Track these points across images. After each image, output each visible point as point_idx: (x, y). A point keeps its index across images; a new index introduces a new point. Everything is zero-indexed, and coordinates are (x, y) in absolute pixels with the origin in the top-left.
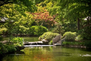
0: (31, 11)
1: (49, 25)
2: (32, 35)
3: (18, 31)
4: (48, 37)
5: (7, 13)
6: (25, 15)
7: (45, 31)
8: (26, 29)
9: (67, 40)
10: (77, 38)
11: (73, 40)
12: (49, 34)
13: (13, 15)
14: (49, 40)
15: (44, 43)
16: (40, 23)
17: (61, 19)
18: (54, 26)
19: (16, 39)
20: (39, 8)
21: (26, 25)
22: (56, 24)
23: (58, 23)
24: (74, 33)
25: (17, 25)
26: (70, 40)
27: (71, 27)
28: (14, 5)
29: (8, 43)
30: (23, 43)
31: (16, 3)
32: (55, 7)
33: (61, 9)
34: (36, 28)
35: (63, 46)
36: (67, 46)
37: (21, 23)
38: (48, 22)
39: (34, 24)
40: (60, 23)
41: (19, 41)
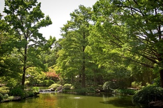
0: (45, 71)
1: (55, 79)
2: (45, 85)
3: (36, 83)
4: (54, 87)
5: (30, 72)
6: (41, 74)
7: (53, 83)
8: (41, 82)
9: (66, 89)
10: (72, 88)
11: (69, 89)
12: (55, 85)
13: (34, 73)
14: (55, 89)
15: (52, 91)
16: (50, 78)
17: (63, 76)
18: (58, 80)
19: (35, 88)
20: (50, 69)
21: (41, 79)
22: (60, 79)
23: (61, 78)
24: (70, 85)
25: (36, 79)
26: (68, 89)
27: (68, 81)
28: (35, 67)
29: (29, 90)
30: (39, 90)
31: (36, 66)
32: (59, 69)
33: (63, 71)
34: (47, 81)
35: (63, 92)
36: (66, 92)
37: (38, 78)
38: (55, 77)
39: (46, 79)
41: (36, 89)
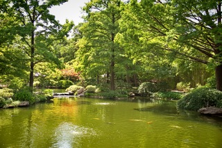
0: (60, 68)
1: (74, 79)
2: (61, 87)
3: (49, 84)
4: (73, 90)
5: (41, 69)
6: (55, 71)
7: (71, 84)
8: (55, 82)
9: (89, 92)
10: (97, 91)
11: (93, 92)
12: (73, 87)
13: (45, 71)
14: (74, 92)
15: (70, 94)
16: (67, 78)
17: (84, 75)
18: (79, 81)
19: (47, 90)
20: (67, 65)
21: (56, 79)
22: (80, 79)
23: (82, 78)
24: (95, 87)
25: (48, 79)
26: (91, 92)
27: (92, 82)
28: (46, 63)
29: (40, 94)
30: (53, 94)
31: (48, 61)
32: (80, 66)
33: (85, 67)
34: (64, 81)
35: (85, 96)
36: (89, 97)
37: (51, 78)
38: (74, 77)
39: (62, 78)
40: (84, 78)
41: (49, 92)
